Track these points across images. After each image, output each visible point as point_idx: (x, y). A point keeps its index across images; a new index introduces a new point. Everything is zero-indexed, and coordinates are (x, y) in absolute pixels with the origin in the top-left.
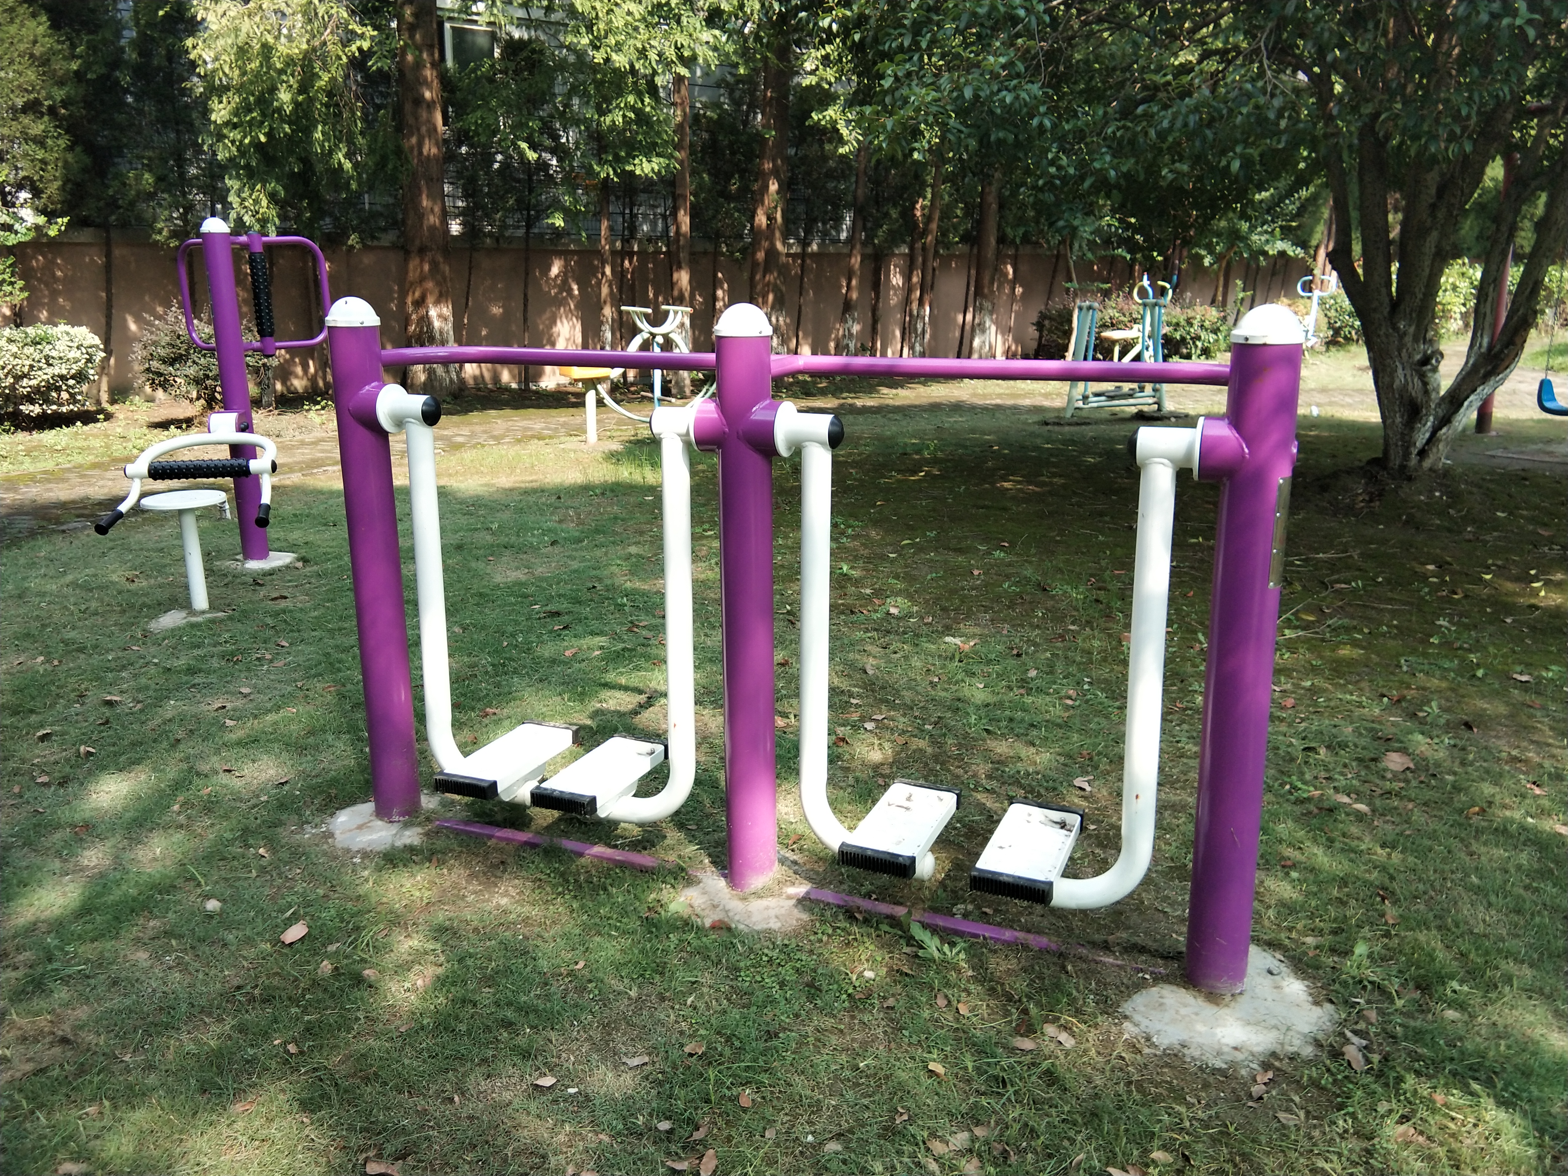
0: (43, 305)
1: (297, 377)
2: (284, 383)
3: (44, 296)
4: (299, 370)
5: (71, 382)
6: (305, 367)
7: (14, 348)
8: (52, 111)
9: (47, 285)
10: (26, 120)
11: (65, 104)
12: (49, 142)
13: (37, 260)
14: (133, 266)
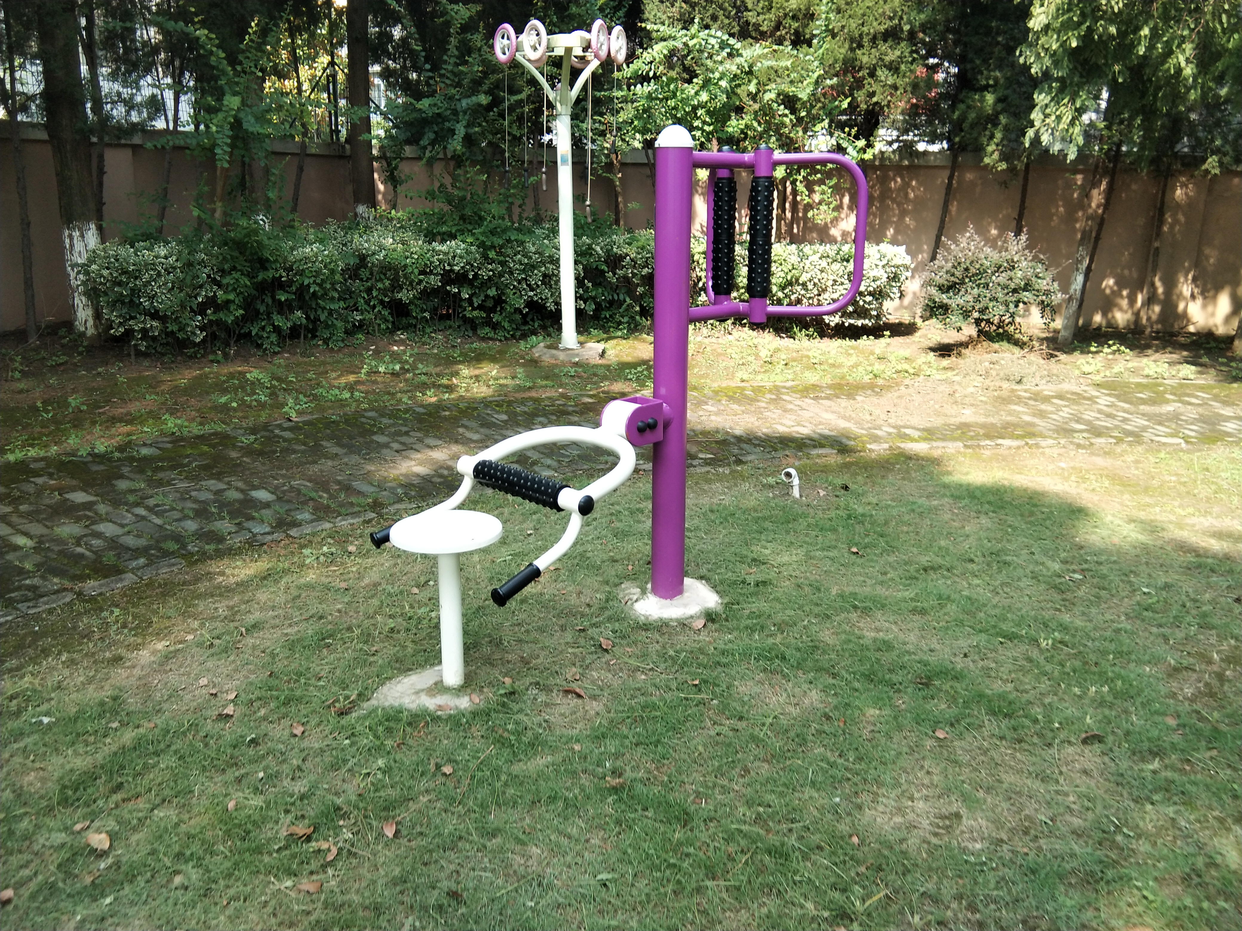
0: (892, 223)
1: (1121, 309)
2: (1104, 314)
3: (894, 216)
4: (1124, 303)
5: (869, 298)
6: (1132, 300)
7: (824, 263)
8: (912, 34)
9: (899, 205)
10: (883, 47)
11: (924, 27)
12: (903, 67)
13: (896, 182)
14: (978, 189)
